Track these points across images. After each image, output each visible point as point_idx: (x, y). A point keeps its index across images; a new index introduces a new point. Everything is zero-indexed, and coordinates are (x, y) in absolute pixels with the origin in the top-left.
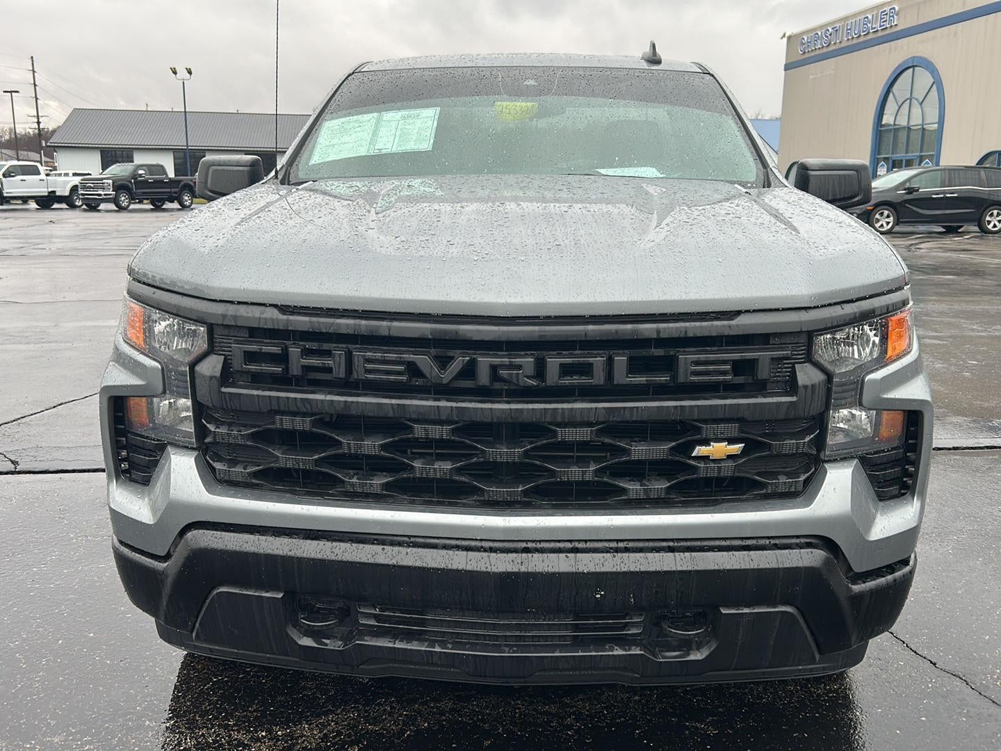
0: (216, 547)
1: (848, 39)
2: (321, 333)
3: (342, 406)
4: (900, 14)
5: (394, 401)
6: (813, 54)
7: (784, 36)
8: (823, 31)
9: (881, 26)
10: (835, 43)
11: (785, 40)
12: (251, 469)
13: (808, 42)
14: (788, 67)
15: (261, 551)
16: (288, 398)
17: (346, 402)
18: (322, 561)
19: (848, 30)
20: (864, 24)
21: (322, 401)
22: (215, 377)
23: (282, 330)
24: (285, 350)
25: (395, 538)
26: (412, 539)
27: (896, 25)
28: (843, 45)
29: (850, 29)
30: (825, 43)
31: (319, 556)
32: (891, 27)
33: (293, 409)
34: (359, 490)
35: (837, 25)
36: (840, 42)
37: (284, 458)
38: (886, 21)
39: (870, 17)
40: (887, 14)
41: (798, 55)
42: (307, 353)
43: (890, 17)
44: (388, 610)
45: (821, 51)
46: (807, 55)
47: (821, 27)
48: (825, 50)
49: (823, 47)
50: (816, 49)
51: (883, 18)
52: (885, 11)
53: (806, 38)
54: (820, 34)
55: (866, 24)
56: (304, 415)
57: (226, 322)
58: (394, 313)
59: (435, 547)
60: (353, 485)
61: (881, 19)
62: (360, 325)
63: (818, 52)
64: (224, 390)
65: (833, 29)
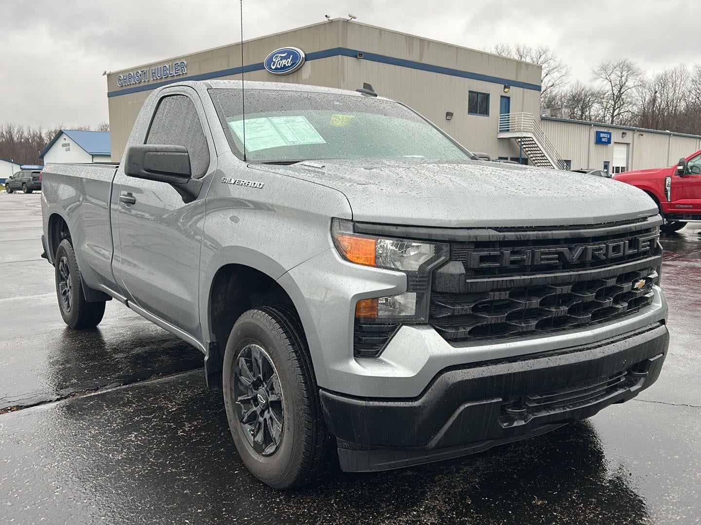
0: (468, 378)
1: (154, 80)
2: (522, 241)
3: (529, 281)
4: (188, 66)
5: (552, 275)
6: (129, 87)
7: (105, 73)
8: (135, 72)
9: (176, 73)
10: (144, 81)
11: (106, 76)
12: (469, 329)
13: (124, 79)
14: (110, 95)
15: (494, 374)
16: (503, 281)
17: (531, 278)
18: (525, 372)
19: (152, 73)
20: (164, 71)
21: (520, 280)
22: (463, 274)
23: (502, 241)
24: (502, 253)
25: (548, 353)
26: (555, 352)
27: (186, 73)
28: (150, 83)
29: (154, 73)
30: (138, 81)
31: (523, 370)
32: (183, 74)
33: (504, 287)
34: (525, 330)
35: (145, 70)
36: (148, 81)
37: (490, 319)
38: (179, 70)
39: (168, 67)
40: (179, 66)
41: (117, 87)
42: (513, 253)
43: (181, 68)
44: (544, 395)
45: (135, 86)
46: (124, 88)
47: (132, 70)
48: (138, 85)
49: (136, 83)
50: (130, 84)
51: (177, 68)
52: (177, 64)
53: (122, 77)
54: (132, 74)
55: (165, 71)
56: (504, 290)
57: (471, 240)
58: (549, 226)
59: (566, 353)
60: (523, 328)
61: (176, 68)
62: (539, 234)
63: (132, 86)
64: (468, 281)
65: (141, 72)
